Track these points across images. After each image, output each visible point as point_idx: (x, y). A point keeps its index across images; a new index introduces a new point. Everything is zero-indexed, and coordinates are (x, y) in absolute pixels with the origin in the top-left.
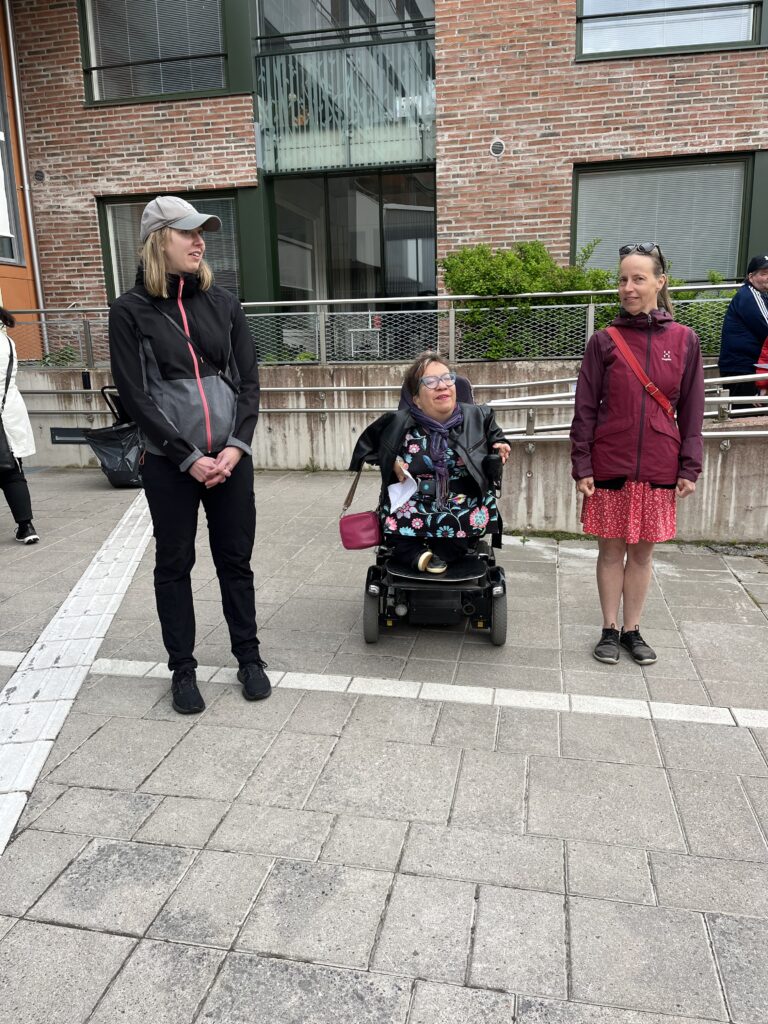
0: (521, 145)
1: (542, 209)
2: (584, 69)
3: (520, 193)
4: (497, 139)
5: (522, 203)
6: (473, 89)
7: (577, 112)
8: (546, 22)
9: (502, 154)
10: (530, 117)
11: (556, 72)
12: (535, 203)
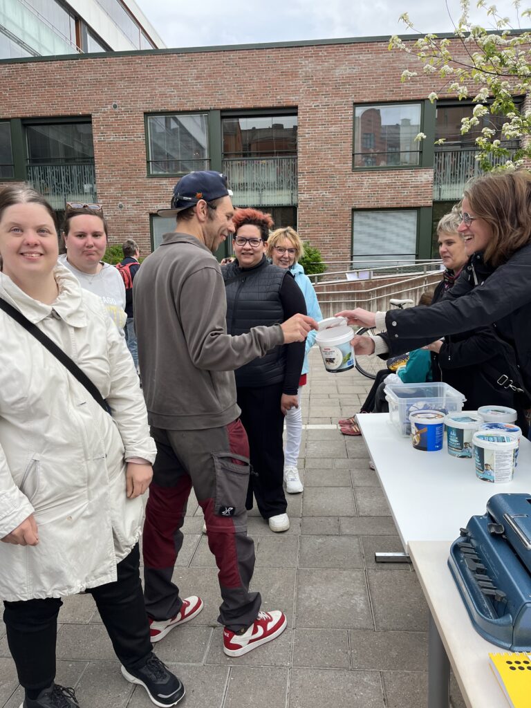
0: (130, 206)
1: (139, 230)
2: (150, 180)
3: (130, 223)
4: (120, 203)
5: (131, 227)
6: (110, 184)
7: (149, 195)
8: (135, 162)
9: (123, 209)
10: (132, 196)
11: (140, 180)
12: (136, 227)
